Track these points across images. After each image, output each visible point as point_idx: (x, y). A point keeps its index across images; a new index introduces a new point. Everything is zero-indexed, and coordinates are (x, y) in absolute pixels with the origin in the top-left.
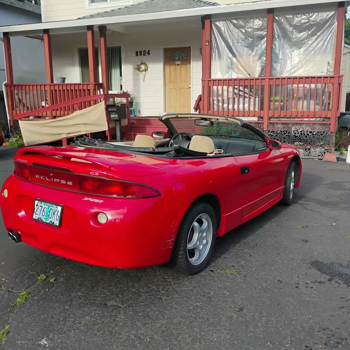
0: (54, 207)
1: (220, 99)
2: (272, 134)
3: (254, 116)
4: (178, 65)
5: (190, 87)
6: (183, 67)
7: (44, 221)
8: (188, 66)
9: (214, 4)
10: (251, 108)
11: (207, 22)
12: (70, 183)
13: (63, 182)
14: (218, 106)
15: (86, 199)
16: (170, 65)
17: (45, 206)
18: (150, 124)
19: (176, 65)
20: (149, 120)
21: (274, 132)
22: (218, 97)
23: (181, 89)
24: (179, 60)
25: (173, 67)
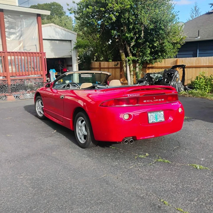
0: (159, 113)
2: (14, 86)
3: (1, 76)
7: (156, 121)
12: (163, 100)
13: (160, 100)
15: (172, 104)
17: (154, 114)
21: (15, 85)
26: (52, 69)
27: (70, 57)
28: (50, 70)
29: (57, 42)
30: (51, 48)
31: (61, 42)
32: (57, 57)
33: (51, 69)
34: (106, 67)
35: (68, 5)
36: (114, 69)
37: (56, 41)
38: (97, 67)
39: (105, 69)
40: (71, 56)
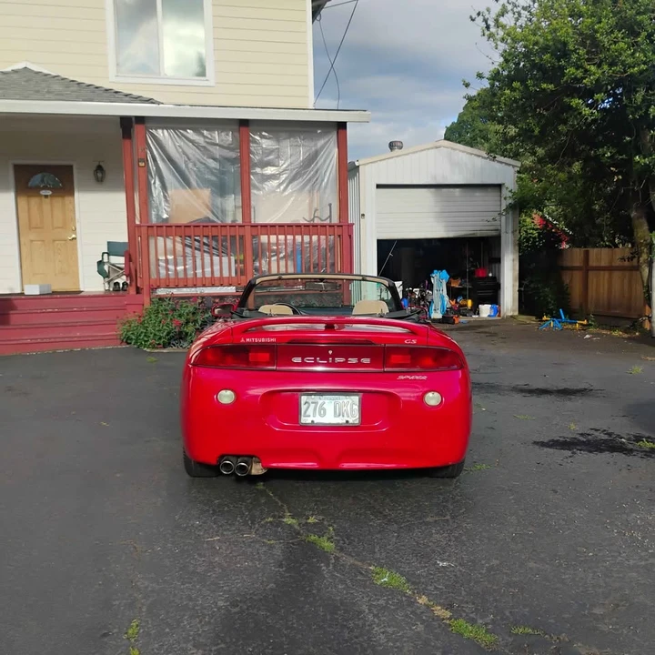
1: (170, 257)
3: (230, 285)
4: (46, 196)
5: (75, 238)
6: (58, 202)
8: (67, 199)
9: (150, 101)
10: (224, 272)
11: (137, 129)
12: (366, 361)
13: (353, 360)
14: (167, 269)
16: (29, 196)
18: (13, 307)
19: (41, 196)
20: (10, 300)
22: (166, 255)
23: (54, 241)
24: (45, 188)
25: (34, 201)
26: (438, 270)
27: (494, 233)
28: (432, 272)
29: (457, 191)
30: (437, 209)
31: (469, 192)
32: (451, 235)
33: (435, 271)
34: (603, 264)
35: (467, 85)
36: (627, 273)
37: (452, 190)
38: (578, 265)
39: (602, 272)
40: (497, 230)
